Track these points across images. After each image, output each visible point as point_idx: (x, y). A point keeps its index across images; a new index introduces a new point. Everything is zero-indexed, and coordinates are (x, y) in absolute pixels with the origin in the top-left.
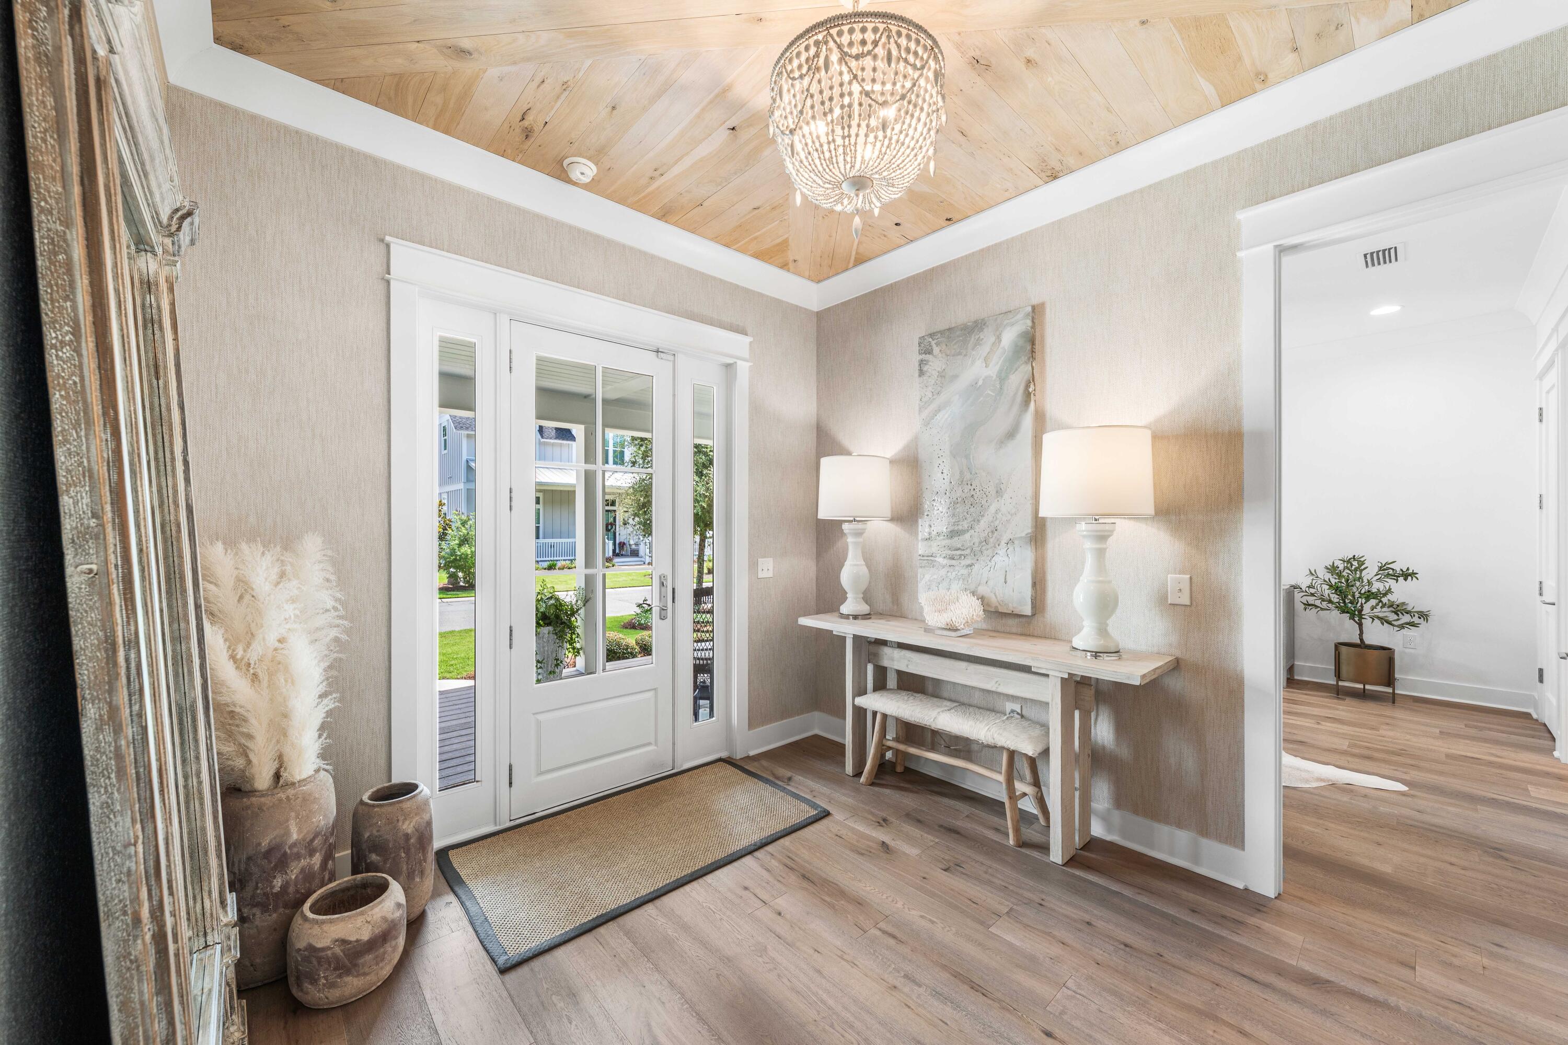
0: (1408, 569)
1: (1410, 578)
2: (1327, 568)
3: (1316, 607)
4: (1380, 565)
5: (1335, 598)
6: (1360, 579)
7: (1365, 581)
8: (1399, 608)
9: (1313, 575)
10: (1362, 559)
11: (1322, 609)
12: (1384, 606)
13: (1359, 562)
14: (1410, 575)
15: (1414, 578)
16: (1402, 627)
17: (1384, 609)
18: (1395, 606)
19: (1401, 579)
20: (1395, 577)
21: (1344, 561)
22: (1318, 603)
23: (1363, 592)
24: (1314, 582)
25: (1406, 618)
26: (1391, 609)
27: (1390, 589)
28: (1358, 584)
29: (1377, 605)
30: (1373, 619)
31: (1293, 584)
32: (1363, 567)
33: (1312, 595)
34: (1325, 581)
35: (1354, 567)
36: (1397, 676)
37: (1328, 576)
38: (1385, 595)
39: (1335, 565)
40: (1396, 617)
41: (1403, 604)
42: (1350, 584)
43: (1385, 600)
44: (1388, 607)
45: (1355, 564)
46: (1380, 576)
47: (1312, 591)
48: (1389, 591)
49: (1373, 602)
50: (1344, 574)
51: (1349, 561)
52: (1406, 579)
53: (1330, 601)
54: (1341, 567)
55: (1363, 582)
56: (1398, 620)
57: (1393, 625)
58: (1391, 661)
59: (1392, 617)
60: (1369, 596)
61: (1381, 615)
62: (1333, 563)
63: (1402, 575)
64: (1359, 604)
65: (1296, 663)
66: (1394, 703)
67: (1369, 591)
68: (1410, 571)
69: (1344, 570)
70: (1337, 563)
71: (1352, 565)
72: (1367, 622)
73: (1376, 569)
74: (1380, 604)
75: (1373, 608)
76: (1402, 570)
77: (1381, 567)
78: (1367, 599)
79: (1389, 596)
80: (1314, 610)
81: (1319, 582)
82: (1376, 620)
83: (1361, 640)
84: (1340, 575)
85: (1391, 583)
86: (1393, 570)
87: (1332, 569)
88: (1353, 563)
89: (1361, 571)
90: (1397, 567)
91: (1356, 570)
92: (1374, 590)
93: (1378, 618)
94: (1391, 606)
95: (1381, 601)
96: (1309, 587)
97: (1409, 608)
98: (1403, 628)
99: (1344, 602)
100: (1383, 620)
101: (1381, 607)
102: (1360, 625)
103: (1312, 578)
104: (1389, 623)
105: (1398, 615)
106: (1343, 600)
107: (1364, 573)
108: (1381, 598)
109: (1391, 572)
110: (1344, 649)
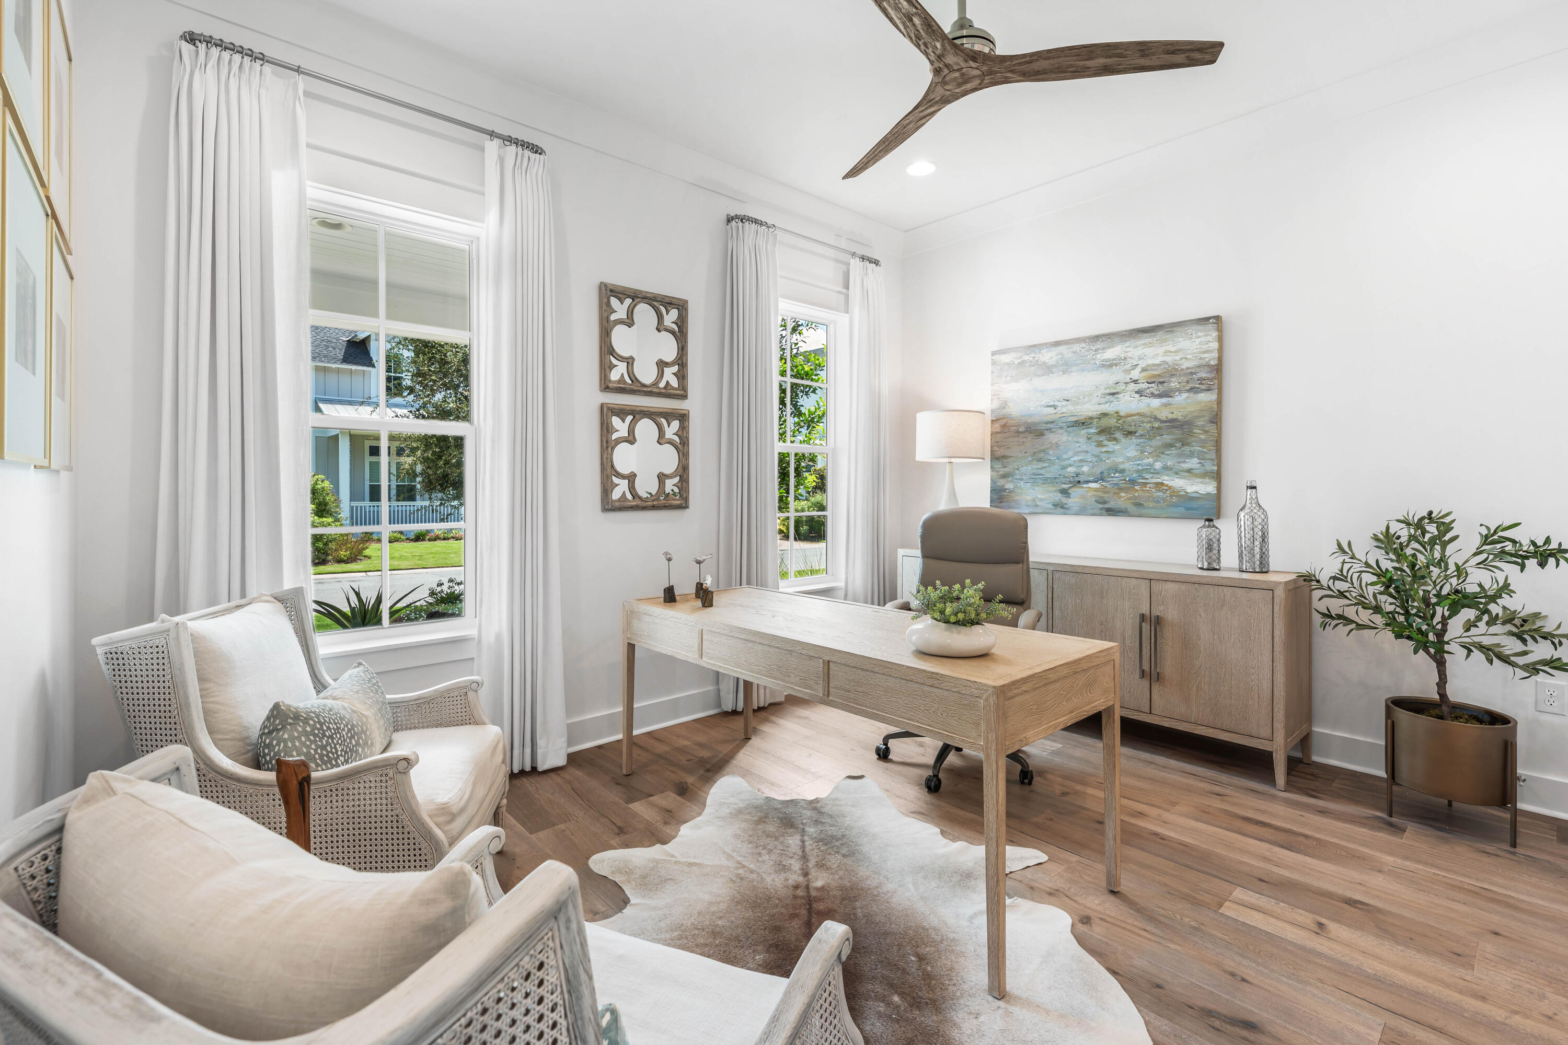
0: (1548, 541)
1: (1552, 561)
2: (1376, 538)
3: (1348, 621)
4: (1485, 532)
5: (1388, 603)
6: (1442, 562)
7: (1452, 568)
8: (1526, 628)
9: (1344, 552)
10: (1447, 520)
11: (1360, 627)
12: (1493, 621)
13: (1440, 525)
14: (1550, 555)
15: (1562, 562)
16: (1533, 669)
17: (1494, 629)
18: (1517, 622)
19: (1532, 563)
20: (1520, 558)
21: (1408, 524)
22: (1350, 612)
23: (1445, 592)
24: (1346, 567)
25: (1541, 651)
26: (1509, 627)
27: (1506, 586)
28: (1435, 571)
29: (1479, 619)
30: (1470, 651)
31: (1303, 570)
32: (1447, 538)
33: (1342, 594)
34: (1367, 565)
35: (1428, 536)
36: (1520, 771)
37: (1379, 554)
38: (1493, 599)
39: (1392, 531)
40: (1519, 646)
41: (1537, 616)
42: (1419, 574)
43: (1494, 609)
44: (1504, 623)
45: (1432, 529)
46: (1484, 556)
47: (1341, 586)
48: (1505, 588)
49: (1469, 614)
50: (1409, 551)
51: (1419, 525)
52: (1542, 564)
53: (1377, 609)
54: (1404, 533)
55: (1446, 569)
56: (1525, 653)
57: (1514, 665)
58: (1508, 750)
59: (1512, 646)
60: (1460, 600)
61: (1486, 641)
62: (1388, 528)
63: (1534, 555)
64: (1438, 618)
65: (1316, 729)
66: (1514, 845)
67: (1457, 592)
68: (1554, 545)
69: (1409, 542)
70: (1395, 528)
71: (1424, 532)
72: (1456, 658)
73: (1477, 541)
74: (1486, 618)
75: (1469, 625)
76: (1533, 543)
77: (1487, 537)
78: (1455, 609)
79: (1505, 601)
80: (1343, 630)
81: (1357, 567)
82: (1476, 654)
83: (1443, 695)
84: (1399, 554)
85: (1509, 571)
86: (1514, 542)
87: (1386, 541)
88: (1428, 528)
89: (1444, 545)
90: (1523, 536)
91: (1432, 542)
92: (1471, 588)
93: (1482, 648)
94: (1509, 621)
95: (1487, 611)
96: (1334, 578)
97: (1549, 627)
98: (1537, 671)
99: (1407, 614)
100: (1492, 653)
101: (1488, 623)
102: (1441, 664)
103: (1341, 559)
104: (1505, 659)
105: (1524, 641)
106: (1403, 607)
107: (1450, 549)
108: (1486, 604)
109: (1509, 547)
110: (1403, 716)
